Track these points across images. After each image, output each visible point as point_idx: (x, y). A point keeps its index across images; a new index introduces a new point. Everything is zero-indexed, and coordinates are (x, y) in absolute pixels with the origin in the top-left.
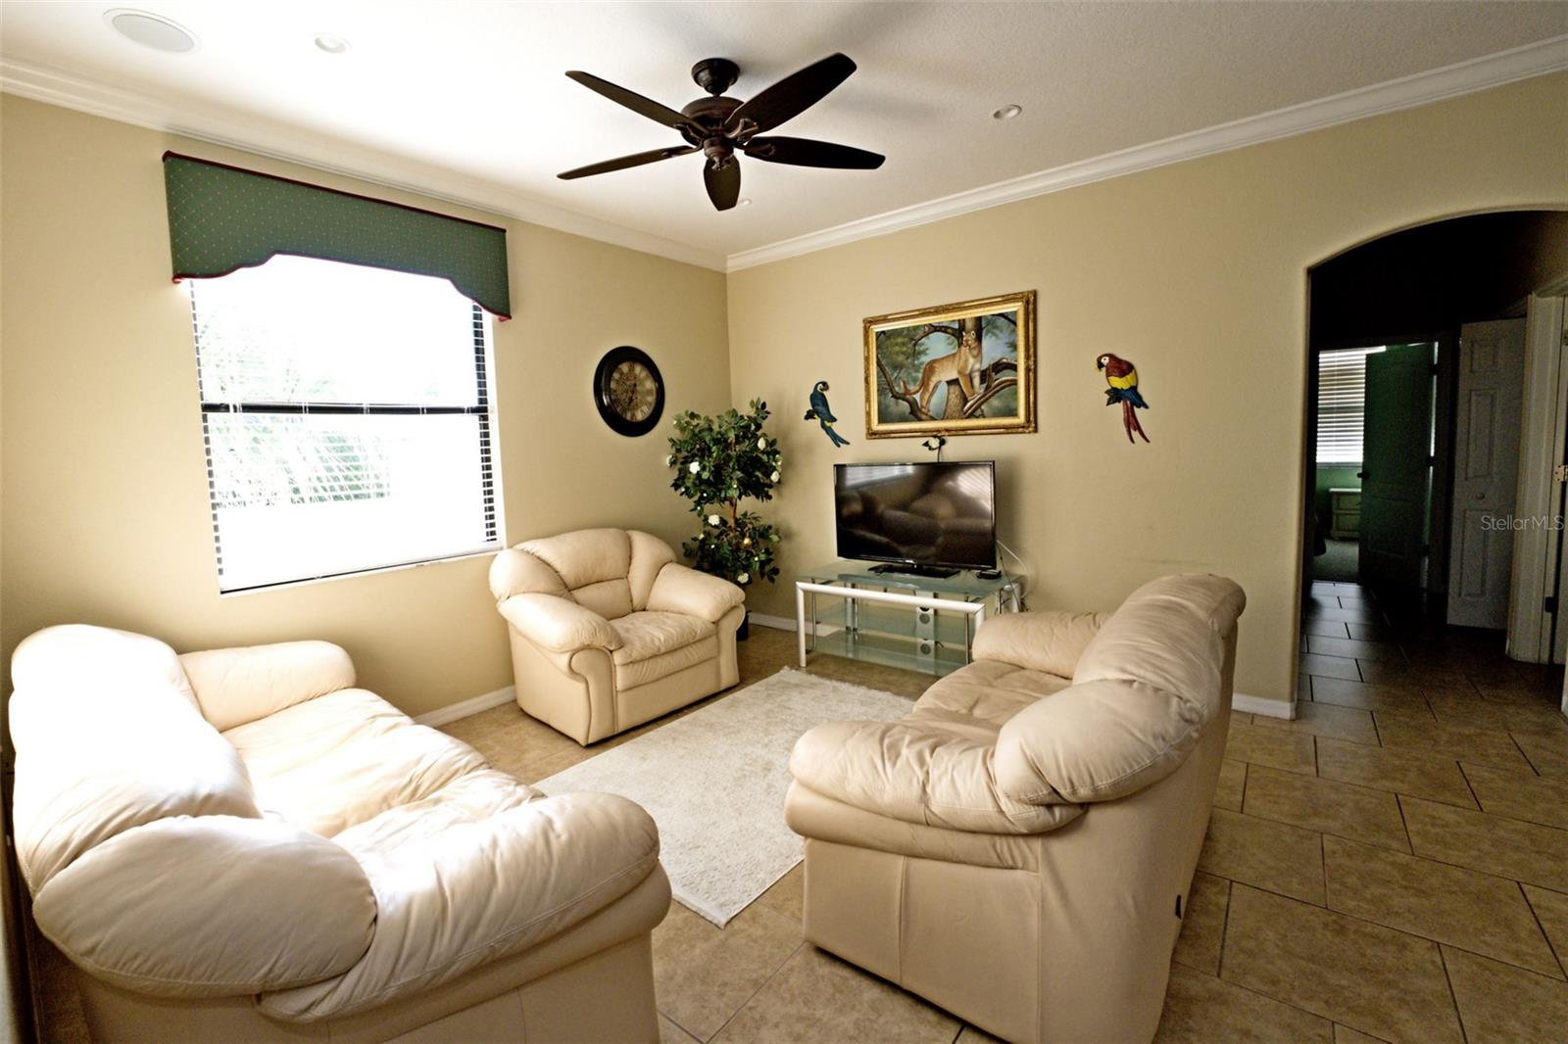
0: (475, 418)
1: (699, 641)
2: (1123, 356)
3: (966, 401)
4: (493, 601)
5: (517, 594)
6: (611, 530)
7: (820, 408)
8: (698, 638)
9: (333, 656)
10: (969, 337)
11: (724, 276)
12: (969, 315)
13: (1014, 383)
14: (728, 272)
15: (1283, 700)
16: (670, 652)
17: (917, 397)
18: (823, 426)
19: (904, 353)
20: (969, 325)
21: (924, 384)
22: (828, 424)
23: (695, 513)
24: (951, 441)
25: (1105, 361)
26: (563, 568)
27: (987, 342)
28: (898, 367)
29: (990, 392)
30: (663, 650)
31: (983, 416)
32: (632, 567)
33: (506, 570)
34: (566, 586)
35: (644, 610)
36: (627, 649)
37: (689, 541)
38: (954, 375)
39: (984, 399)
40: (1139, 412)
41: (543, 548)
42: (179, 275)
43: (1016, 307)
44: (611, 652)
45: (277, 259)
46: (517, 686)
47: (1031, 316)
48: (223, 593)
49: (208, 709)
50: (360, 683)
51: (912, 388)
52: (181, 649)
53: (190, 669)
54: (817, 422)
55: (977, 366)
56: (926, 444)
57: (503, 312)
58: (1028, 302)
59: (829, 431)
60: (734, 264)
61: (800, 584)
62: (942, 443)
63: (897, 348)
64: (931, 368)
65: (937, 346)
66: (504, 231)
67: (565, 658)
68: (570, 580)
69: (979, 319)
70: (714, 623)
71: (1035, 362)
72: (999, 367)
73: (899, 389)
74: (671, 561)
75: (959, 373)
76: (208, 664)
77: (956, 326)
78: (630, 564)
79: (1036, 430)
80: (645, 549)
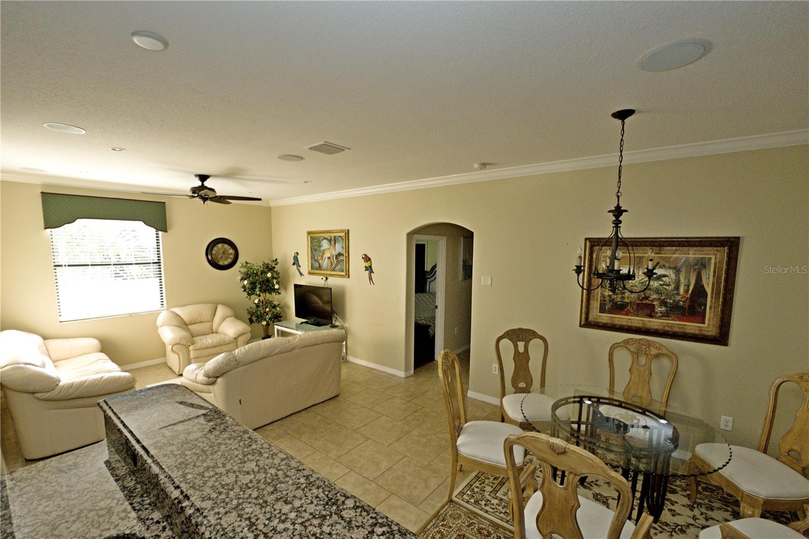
0: (156, 266)
1: (227, 344)
2: (369, 256)
3: (332, 265)
4: (156, 328)
5: (164, 326)
6: (208, 305)
7: (296, 262)
8: (225, 343)
9: (95, 342)
10: (333, 242)
11: (270, 207)
12: (333, 235)
13: (343, 260)
14: (271, 206)
15: (402, 371)
16: (214, 347)
17: (320, 261)
18: (297, 268)
19: (317, 245)
20: (333, 238)
21: (322, 257)
22: (298, 268)
23: (248, 299)
24: (330, 278)
25: (364, 256)
26: (185, 318)
27: (337, 245)
28: (316, 250)
29: (338, 262)
30: (209, 346)
31: (336, 271)
32: (215, 318)
33: (163, 317)
34: (185, 324)
35: (217, 333)
36: (195, 345)
37: (249, 308)
38: (329, 256)
39: (336, 265)
40: (372, 274)
41: (178, 311)
42: (45, 228)
43: (342, 234)
44: (189, 346)
45: (78, 220)
46: (167, 357)
47: (347, 238)
48: (60, 322)
49: (51, 356)
50: (102, 351)
51: (319, 258)
52: (45, 338)
53: (47, 344)
54: (295, 266)
55: (335, 253)
56: (322, 279)
57: (165, 231)
58: (346, 234)
59: (299, 270)
60: (272, 204)
61: (275, 326)
62: (327, 279)
63: (315, 244)
64: (323, 253)
65: (325, 244)
66: (165, 203)
67: (171, 346)
68: (187, 322)
69: (335, 237)
70: (235, 338)
71: (348, 254)
72: (340, 254)
73: (316, 258)
74: (232, 316)
75: (331, 255)
76: (52, 343)
77: (329, 238)
78: (214, 317)
79: (349, 277)
80: (221, 311)
